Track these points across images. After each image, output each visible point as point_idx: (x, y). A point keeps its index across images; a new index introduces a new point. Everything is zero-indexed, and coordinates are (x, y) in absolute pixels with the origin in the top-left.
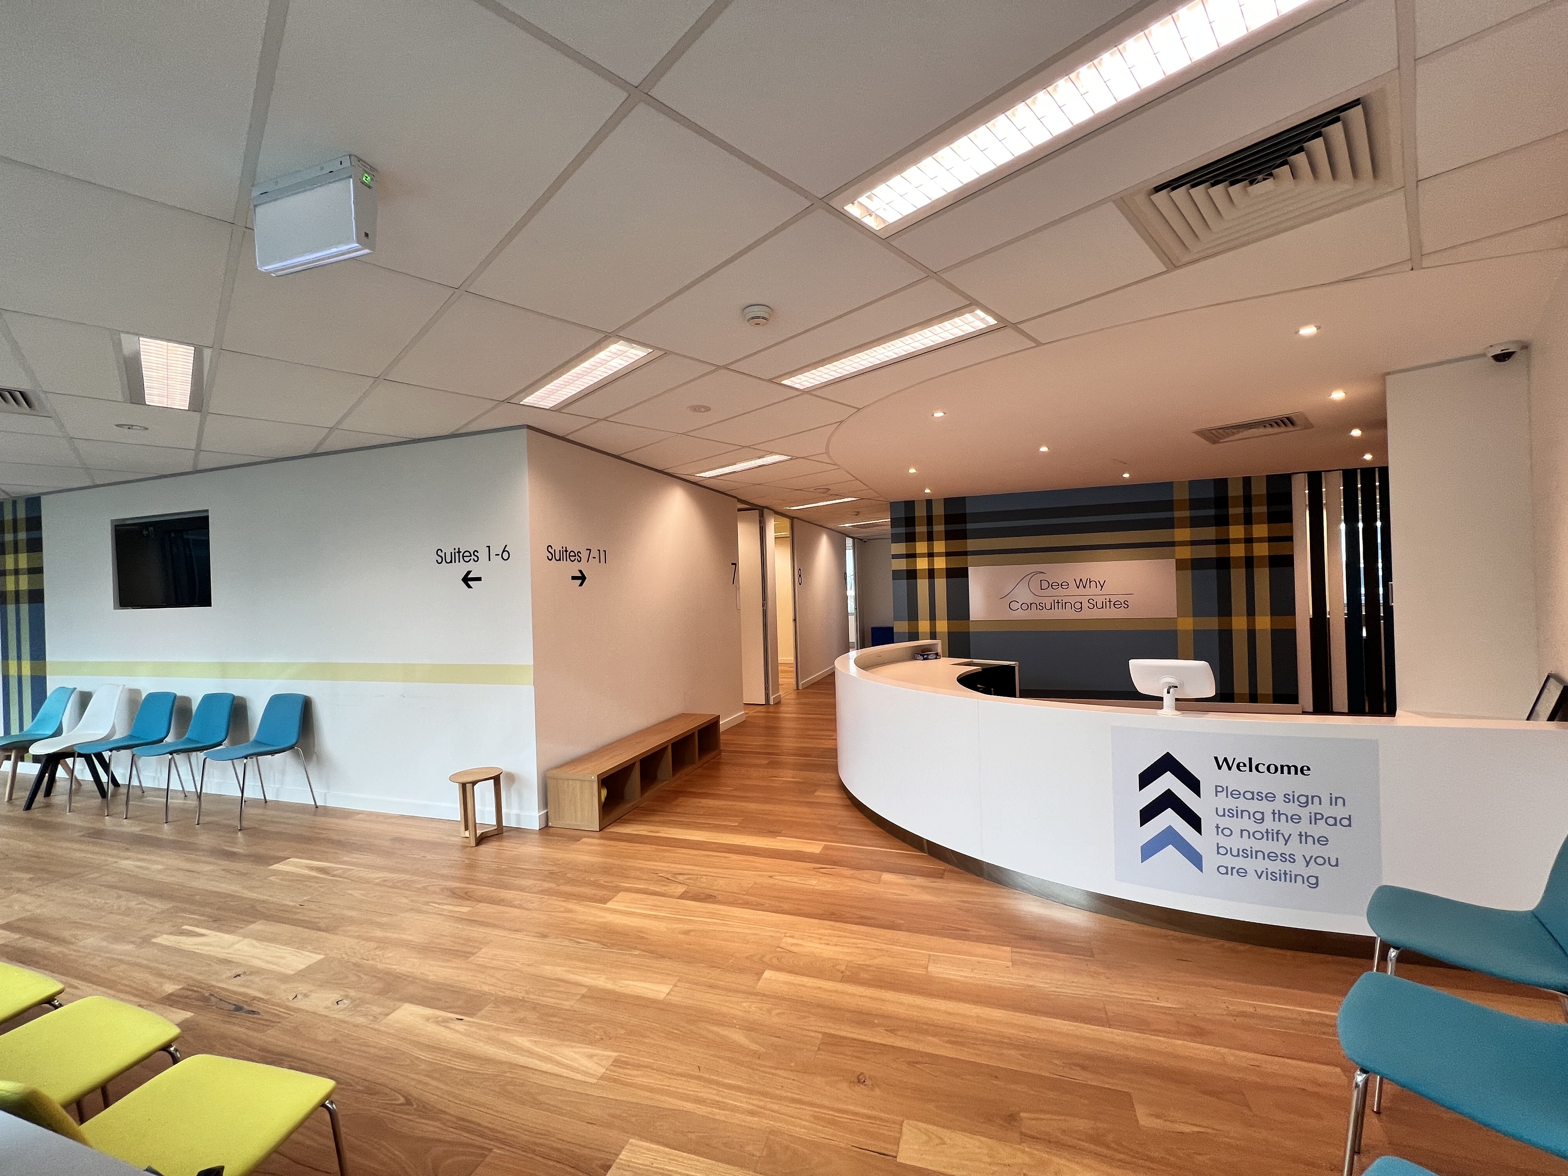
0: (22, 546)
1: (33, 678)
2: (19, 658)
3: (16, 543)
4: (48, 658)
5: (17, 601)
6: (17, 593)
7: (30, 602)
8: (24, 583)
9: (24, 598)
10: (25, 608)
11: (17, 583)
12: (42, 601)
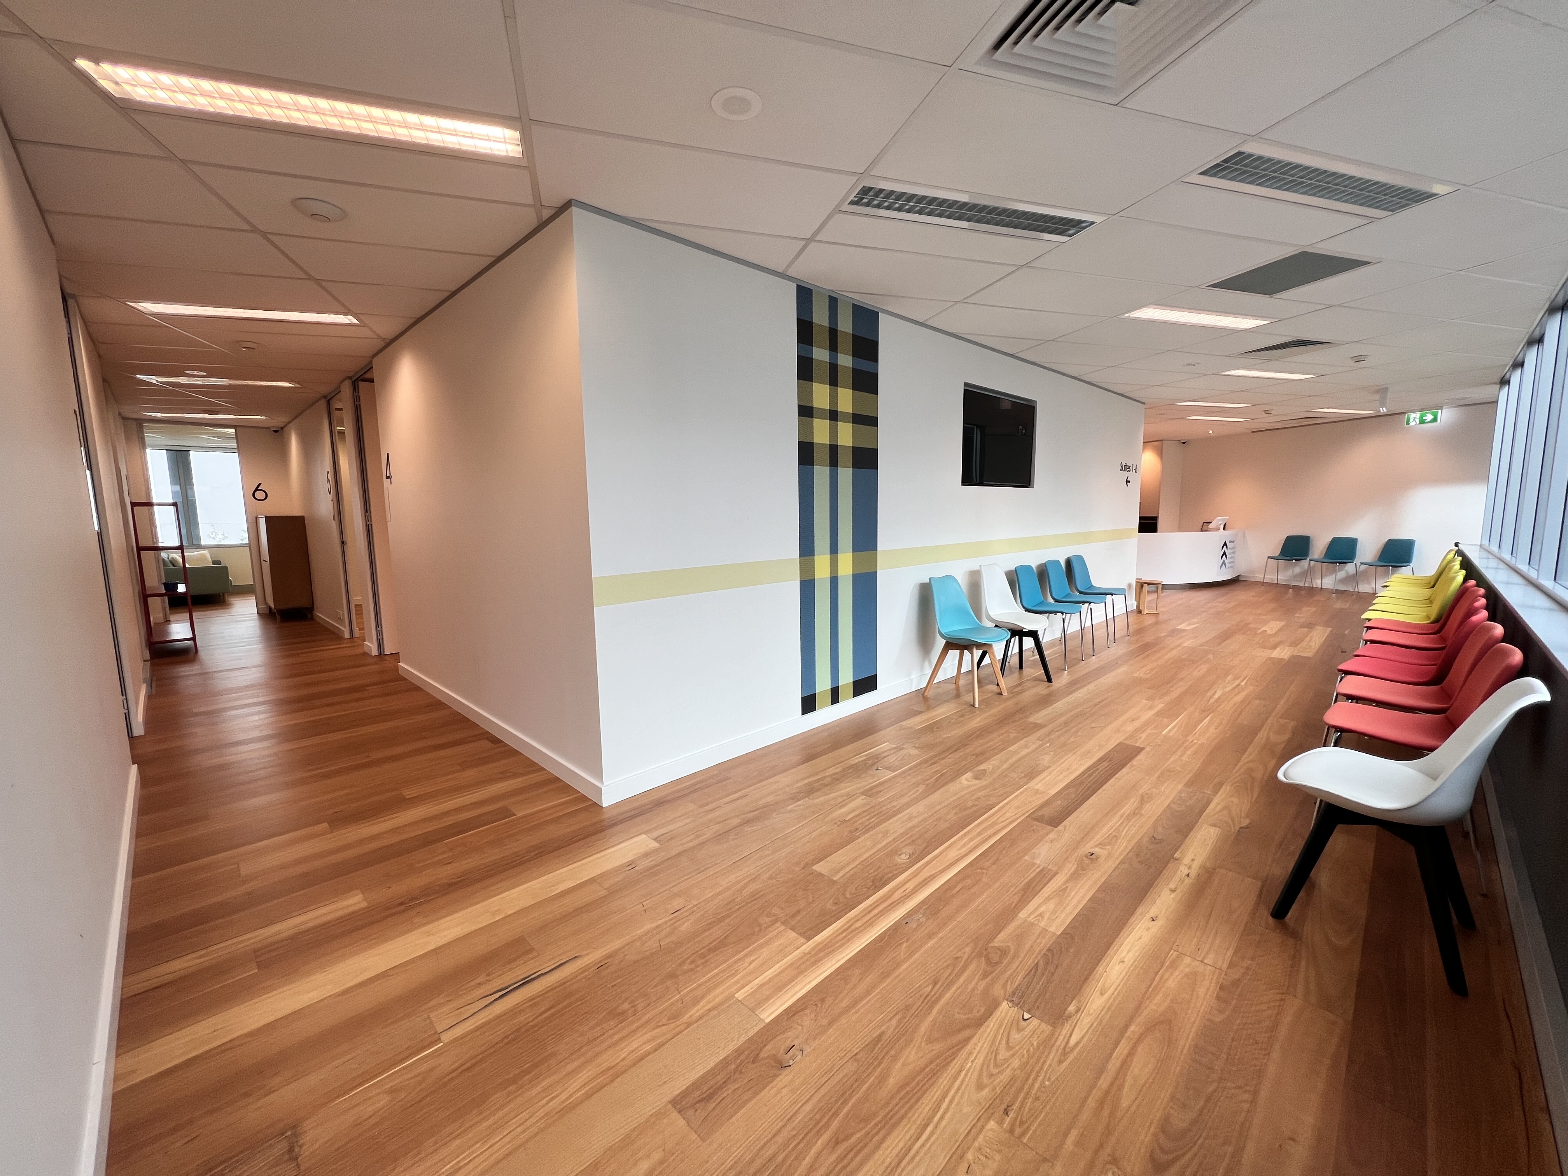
0: (845, 377)
1: (856, 578)
2: (834, 549)
3: (833, 367)
4: (880, 547)
5: (834, 463)
6: (834, 449)
7: (855, 466)
8: (846, 435)
9: (846, 458)
10: (846, 474)
11: (834, 433)
12: (875, 467)
